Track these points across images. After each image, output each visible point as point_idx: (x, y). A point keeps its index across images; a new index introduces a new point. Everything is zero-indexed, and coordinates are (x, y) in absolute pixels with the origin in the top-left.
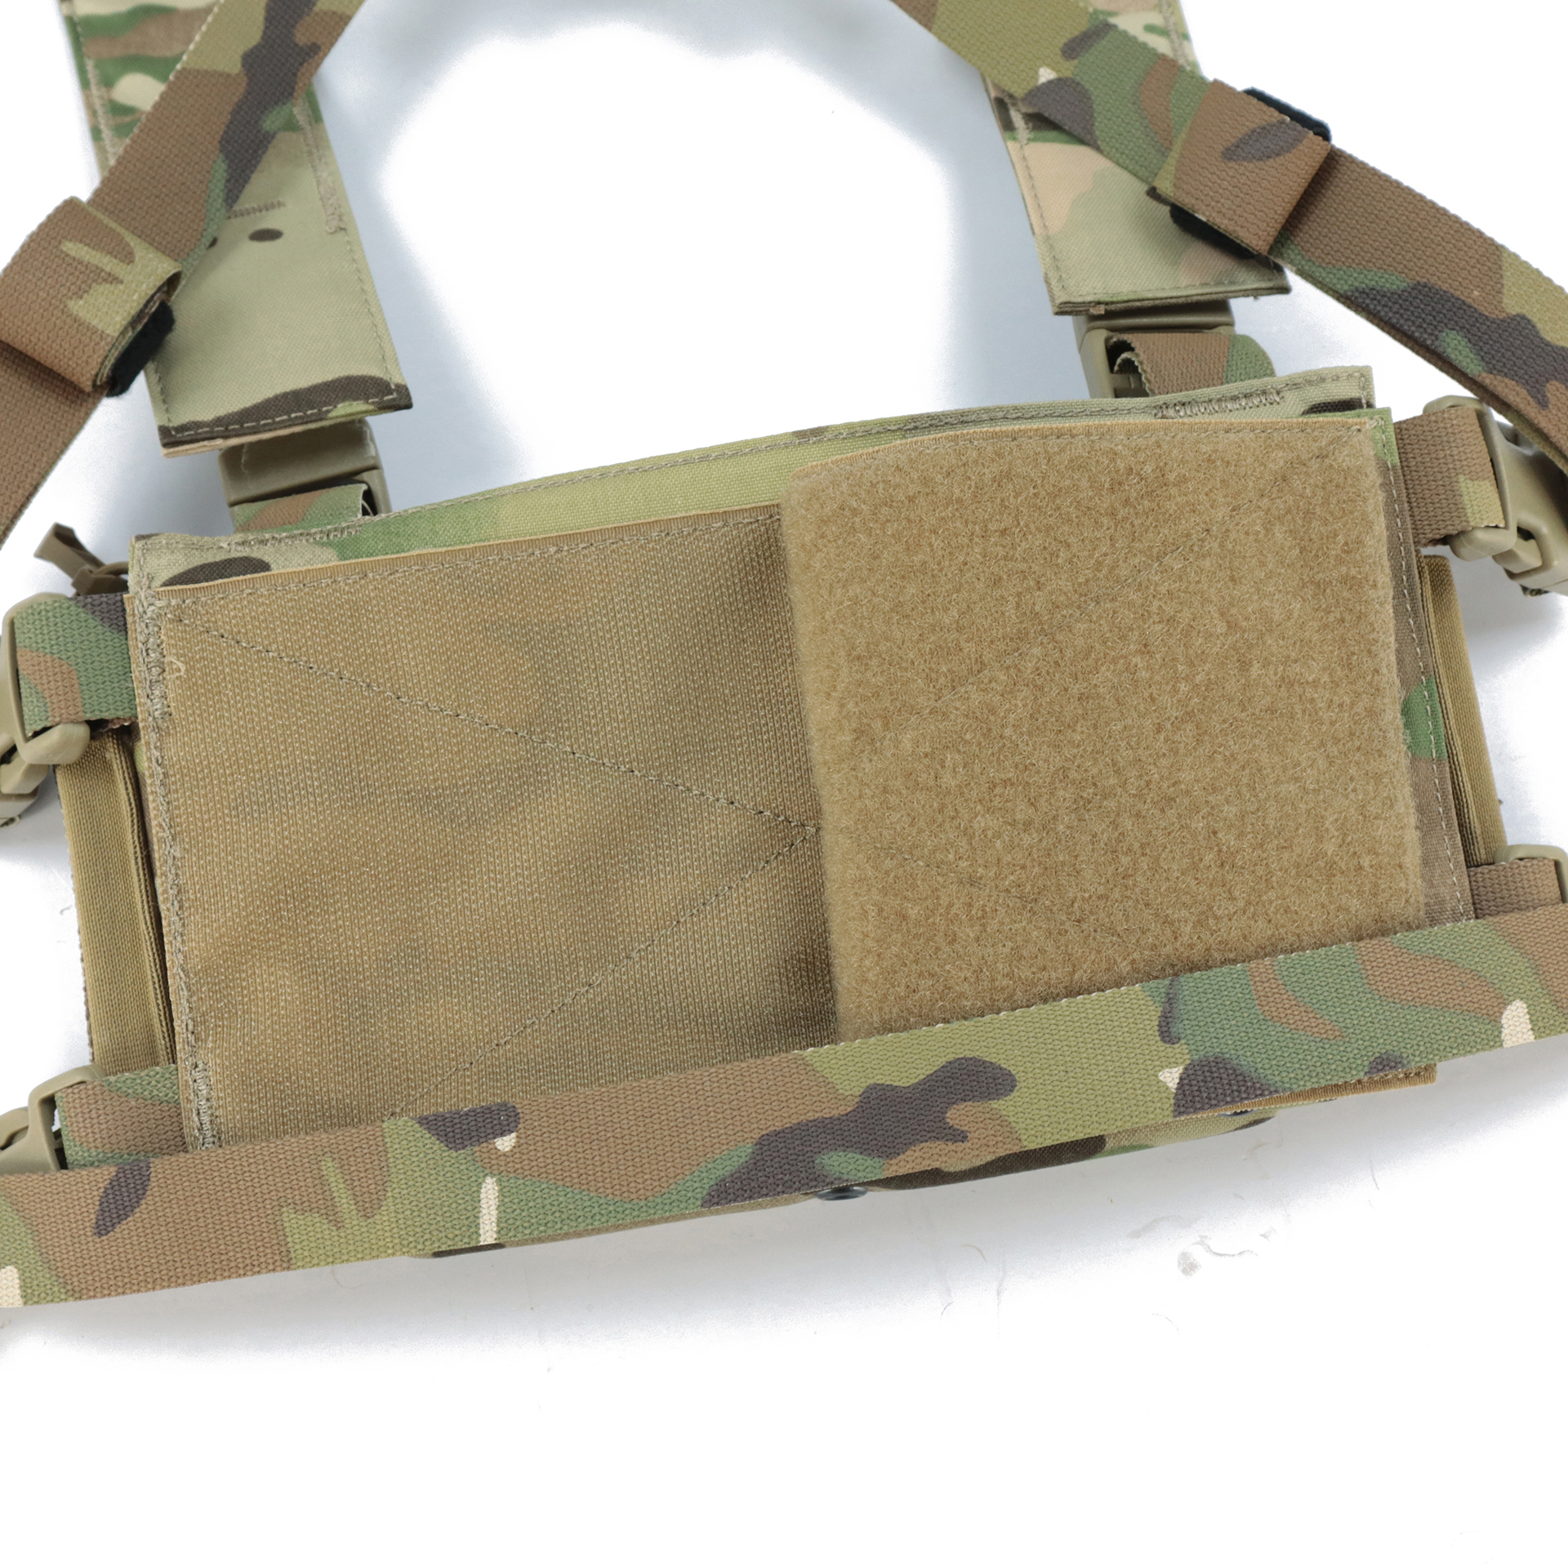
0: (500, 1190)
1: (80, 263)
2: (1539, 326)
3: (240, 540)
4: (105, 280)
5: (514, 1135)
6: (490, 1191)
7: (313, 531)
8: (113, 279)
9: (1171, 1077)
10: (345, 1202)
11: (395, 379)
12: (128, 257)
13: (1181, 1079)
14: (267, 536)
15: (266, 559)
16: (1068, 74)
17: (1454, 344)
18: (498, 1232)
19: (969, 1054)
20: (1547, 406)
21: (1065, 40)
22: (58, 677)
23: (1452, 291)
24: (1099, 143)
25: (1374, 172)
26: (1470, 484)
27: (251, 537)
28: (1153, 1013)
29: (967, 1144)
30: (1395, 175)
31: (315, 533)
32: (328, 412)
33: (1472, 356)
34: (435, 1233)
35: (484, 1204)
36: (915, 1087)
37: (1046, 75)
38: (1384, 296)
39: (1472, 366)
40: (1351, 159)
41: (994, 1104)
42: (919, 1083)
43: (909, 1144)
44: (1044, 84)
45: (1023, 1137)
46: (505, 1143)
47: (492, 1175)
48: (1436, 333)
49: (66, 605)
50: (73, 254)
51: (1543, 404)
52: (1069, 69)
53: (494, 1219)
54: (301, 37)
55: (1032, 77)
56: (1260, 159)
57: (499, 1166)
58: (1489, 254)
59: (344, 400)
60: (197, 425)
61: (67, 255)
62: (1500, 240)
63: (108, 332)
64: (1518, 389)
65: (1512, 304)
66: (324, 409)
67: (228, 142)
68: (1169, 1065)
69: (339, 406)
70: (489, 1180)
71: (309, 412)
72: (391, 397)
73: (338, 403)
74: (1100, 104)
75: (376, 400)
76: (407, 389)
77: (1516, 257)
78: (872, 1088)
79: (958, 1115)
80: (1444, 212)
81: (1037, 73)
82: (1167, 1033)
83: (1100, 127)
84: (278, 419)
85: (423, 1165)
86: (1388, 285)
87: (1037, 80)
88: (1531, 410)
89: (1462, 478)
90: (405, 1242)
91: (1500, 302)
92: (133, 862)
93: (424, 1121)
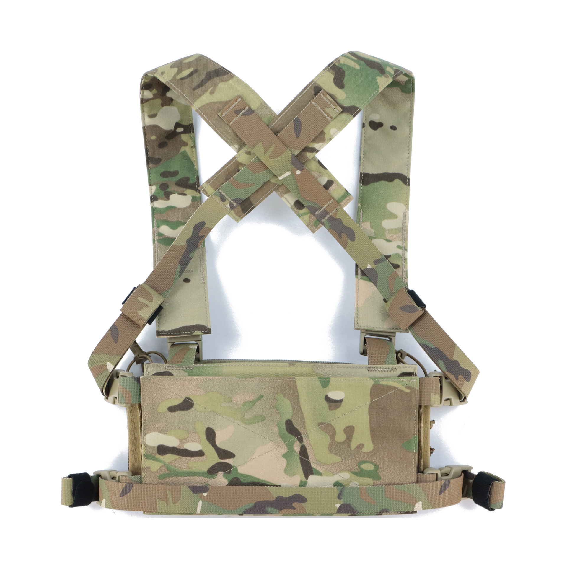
0: (202, 504)
1: (141, 302)
2: (460, 363)
3: (168, 366)
4: (146, 306)
5: (207, 493)
6: (200, 503)
7: (184, 366)
8: (147, 306)
9: (338, 506)
10: (170, 500)
11: (209, 327)
12: (151, 300)
13: (340, 506)
14: (174, 366)
15: (173, 373)
16: (374, 268)
17: (441, 362)
18: (200, 512)
19: (299, 494)
20: (458, 380)
21: (375, 259)
22: (127, 394)
23: (443, 351)
24: (377, 286)
25: (433, 319)
26: (434, 395)
27: (170, 366)
28: (337, 493)
29: (295, 510)
30: (437, 321)
31: (184, 367)
32: (193, 333)
33: (444, 367)
34: (188, 509)
35: (198, 506)
36: (287, 498)
37: (369, 266)
38: (429, 348)
39: (444, 369)
40: (429, 314)
41: (302, 504)
42: (288, 497)
43: (284, 508)
44: (368, 268)
45: (306, 511)
46: (205, 494)
47: (201, 500)
48: (438, 360)
49: (130, 379)
50: (140, 300)
51: (457, 379)
52: (374, 266)
53: (200, 509)
54: (201, 234)
55: (366, 266)
56: (407, 312)
57: (203, 499)
58: (452, 345)
59: (197, 330)
60: (165, 332)
61: (139, 300)
62: (456, 343)
63: (145, 318)
64: (452, 376)
65: (455, 357)
66: (192, 332)
67: (181, 261)
68: (338, 503)
69: (196, 332)
70: (200, 501)
71: (189, 332)
72: (207, 331)
73: (195, 331)
74: (379, 277)
75: (204, 331)
76: (211, 329)
77: (458, 347)
78: (279, 496)
79: (295, 505)
80: (445, 333)
81: (367, 265)
82: (339, 497)
83: (378, 282)
84: (182, 333)
85: (188, 496)
86: (430, 346)
87: (367, 267)
88: (454, 380)
89: (432, 394)
90: (181, 510)
91: (453, 357)
92: (140, 429)
93: (190, 487)
